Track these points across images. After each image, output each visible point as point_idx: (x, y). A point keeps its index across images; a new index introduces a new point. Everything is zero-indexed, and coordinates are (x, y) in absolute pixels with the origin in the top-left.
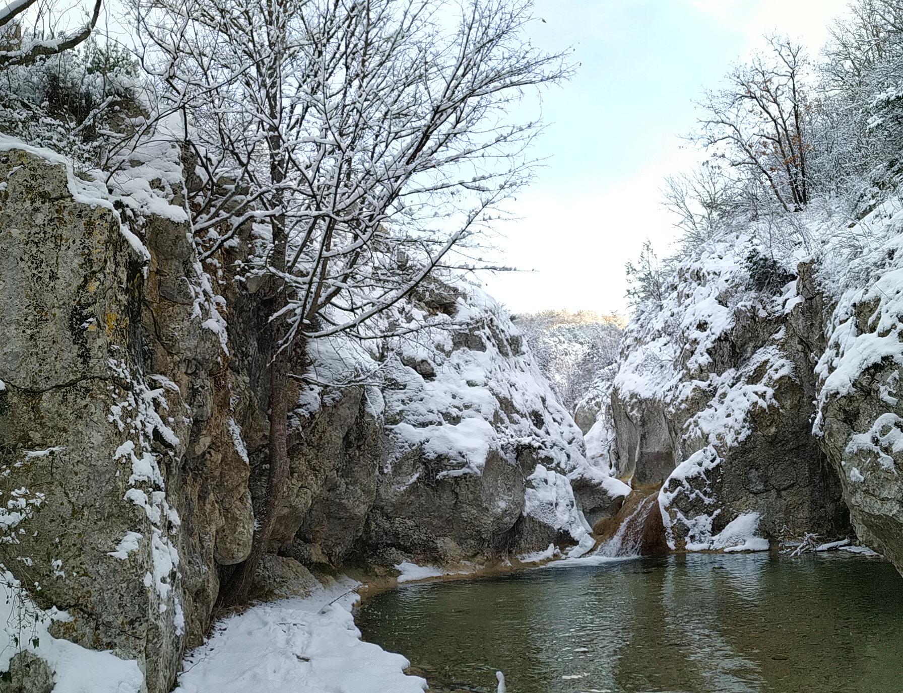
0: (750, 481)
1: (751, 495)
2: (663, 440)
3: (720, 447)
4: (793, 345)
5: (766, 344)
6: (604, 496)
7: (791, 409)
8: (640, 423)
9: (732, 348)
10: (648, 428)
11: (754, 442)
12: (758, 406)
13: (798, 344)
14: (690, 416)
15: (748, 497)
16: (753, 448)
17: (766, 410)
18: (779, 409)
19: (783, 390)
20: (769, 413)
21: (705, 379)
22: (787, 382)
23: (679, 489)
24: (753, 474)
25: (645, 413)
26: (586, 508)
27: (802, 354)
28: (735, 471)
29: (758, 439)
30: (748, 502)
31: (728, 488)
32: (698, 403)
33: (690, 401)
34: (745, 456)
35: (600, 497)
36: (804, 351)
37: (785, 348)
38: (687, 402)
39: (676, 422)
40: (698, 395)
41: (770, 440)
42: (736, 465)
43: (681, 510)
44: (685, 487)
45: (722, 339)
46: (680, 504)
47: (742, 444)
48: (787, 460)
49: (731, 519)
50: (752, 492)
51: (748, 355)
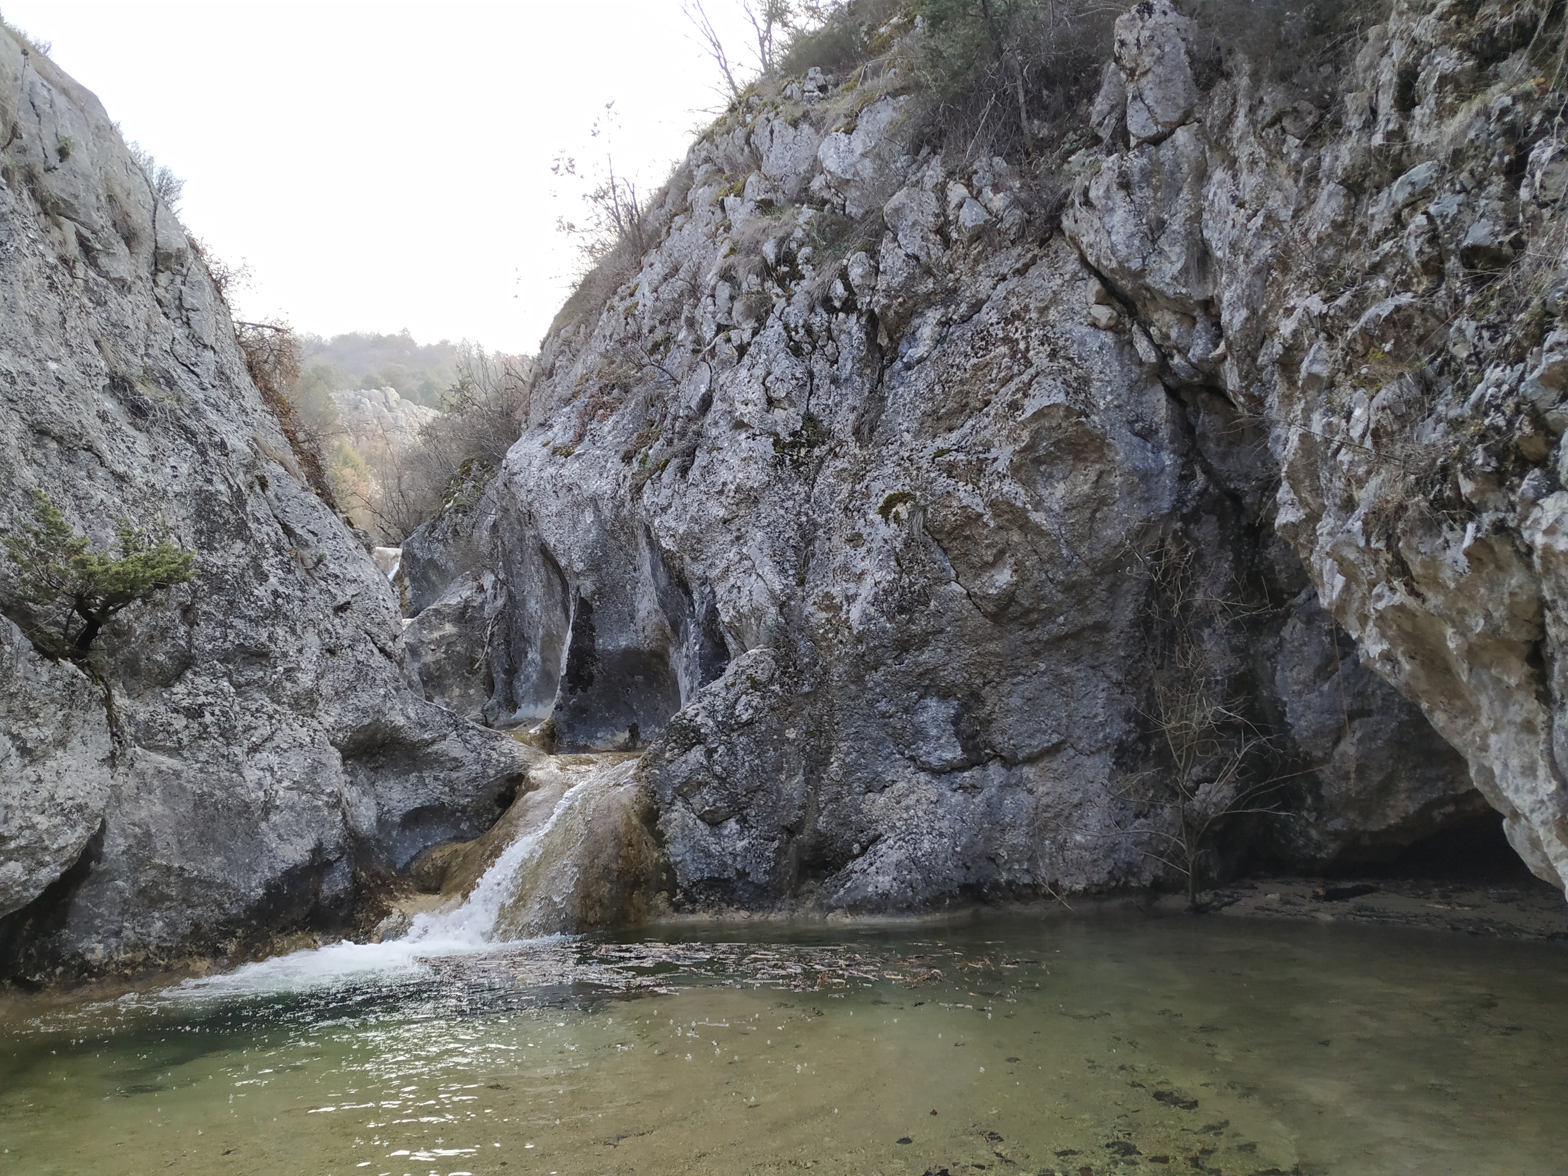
2: (642, 614)
3: (826, 632)
4: (1077, 308)
5: (984, 309)
6: (454, 775)
7: (1066, 510)
8: (579, 566)
9: (867, 334)
10: (601, 579)
11: (938, 614)
12: (955, 503)
13: (1097, 303)
14: (732, 541)
15: (914, 781)
16: (934, 633)
17: (981, 515)
18: (1027, 511)
19: (1042, 452)
20: (992, 524)
21: (779, 429)
22: (1059, 425)
23: (696, 755)
24: (932, 712)
25: (592, 536)
26: (389, 811)
27: (1108, 338)
28: (871, 704)
29: (951, 605)
30: (914, 797)
31: (848, 754)
32: (756, 501)
33: (732, 494)
34: (908, 659)
35: (442, 776)
36: (1115, 328)
37: (1051, 318)
38: (723, 499)
39: (687, 559)
40: (756, 476)
41: (991, 608)
42: (877, 684)
43: (699, 817)
44: (715, 750)
45: (837, 304)
46: (696, 801)
47: (900, 622)
48: (1043, 673)
49: (856, 845)
50: (924, 768)
51: (920, 351)
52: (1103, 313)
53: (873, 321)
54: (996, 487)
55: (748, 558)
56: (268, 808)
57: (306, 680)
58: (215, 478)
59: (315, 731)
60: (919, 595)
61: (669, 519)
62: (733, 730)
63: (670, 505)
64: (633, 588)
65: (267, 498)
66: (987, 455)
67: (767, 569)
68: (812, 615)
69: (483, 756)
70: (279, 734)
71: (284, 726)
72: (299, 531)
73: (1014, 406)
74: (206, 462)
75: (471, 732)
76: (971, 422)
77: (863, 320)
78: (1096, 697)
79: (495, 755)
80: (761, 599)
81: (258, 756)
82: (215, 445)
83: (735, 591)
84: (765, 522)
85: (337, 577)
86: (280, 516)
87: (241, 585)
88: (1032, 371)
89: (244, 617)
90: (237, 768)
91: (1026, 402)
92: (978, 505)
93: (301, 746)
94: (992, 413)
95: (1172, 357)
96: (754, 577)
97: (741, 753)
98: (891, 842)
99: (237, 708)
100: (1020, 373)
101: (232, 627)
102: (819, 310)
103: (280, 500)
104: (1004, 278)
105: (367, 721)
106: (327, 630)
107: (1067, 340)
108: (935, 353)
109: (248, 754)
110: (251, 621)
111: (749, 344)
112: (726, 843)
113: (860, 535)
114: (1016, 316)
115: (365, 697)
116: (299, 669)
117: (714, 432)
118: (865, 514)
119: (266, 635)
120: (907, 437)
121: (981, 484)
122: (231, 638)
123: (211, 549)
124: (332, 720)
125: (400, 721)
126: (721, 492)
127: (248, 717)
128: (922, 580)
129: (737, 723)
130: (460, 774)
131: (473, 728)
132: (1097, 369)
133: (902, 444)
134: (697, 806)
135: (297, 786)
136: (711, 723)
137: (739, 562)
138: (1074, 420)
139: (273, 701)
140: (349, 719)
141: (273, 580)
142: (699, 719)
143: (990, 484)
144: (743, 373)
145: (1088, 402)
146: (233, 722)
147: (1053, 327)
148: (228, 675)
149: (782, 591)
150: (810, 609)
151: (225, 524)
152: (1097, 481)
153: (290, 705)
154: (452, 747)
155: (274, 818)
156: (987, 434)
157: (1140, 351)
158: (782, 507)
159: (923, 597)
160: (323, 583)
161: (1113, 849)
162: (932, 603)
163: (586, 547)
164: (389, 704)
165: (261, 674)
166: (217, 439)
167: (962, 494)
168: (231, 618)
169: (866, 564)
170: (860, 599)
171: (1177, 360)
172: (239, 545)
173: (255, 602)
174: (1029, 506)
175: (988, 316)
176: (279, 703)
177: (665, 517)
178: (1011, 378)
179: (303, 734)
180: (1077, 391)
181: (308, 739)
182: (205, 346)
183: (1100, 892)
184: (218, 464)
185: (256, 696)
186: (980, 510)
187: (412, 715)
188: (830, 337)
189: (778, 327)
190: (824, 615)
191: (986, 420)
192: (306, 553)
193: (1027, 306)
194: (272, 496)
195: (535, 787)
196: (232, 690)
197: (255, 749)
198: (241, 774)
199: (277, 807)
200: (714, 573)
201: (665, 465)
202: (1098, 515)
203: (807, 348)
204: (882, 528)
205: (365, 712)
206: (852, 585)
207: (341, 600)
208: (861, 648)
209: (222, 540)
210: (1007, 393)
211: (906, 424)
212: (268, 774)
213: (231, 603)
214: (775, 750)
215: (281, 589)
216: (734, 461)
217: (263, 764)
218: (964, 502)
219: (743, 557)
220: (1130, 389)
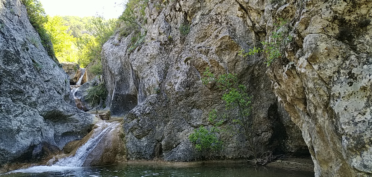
0: (191, 118)
1: (192, 128)
2: (131, 86)
3: (170, 91)
4: (234, 11)
5: (212, 12)
6: (76, 124)
7: (228, 62)
8: (117, 73)
9: (184, 17)
10: (122, 77)
11: (196, 88)
12: (202, 60)
13: (238, 10)
14: (149, 68)
15: (190, 129)
16: (195, 92)
17: (208, 63)
18: (219, 62)
19: (223, 48)
20: (210, 66)
21: (162, 40)
22: (227, 41)
23: (135, 121)
24: (194, 112)
25: (120, 66)
26: (58, 132)
27: (241, 19)
28: (180, 109)
29: (200, 86)
30: (189, 133)
31: (174, 122)
32: (155, 58)
33: (149, 56)
34: (189, 99)
35: (73, 124)
36: (243, 17)
37: (227, 14)
38: (147, 57)
39: (139, 72)
40: (155, 52)
41: (210, 87)
42: (181, 105)
43: (135, 137)
44: (140, 120)
45: (177, 9)
46: (135, 133)
47: (187, 89)
48: (223, 103)
49: (174, 145)
50: (193, 126)
51: (196, 22)
52: (240, 13)
53: (186, 14)
54: (211, 56)
55: (152, 72)
56: (19, 131)
57: (34, 99)
58: (10, 47)
59: (35, 112)
60: (192, 83)
61: (135, 62)
62: (145, 115)
63: (136, 59)
64: (129, 79)
65: (28, 53)
66: (210, 48)
67: (157, 76)
68: (166, 87)
69: (84, 120)
70: (25, 112)
71: (26, 110)
72: (36, 62)
73: (217, 36)
74: (8, 43)
75: (82, 113)
76: (207, 40)
77: (184, 13)
78: (236, 110)
79: (87, 119)
80: (155, 83)
81: (17, 118)
82: (12, 39)
83: (149, 80)
84: (157, 64)
85: (46, 73)
86: (32, 58)
87: (16, 74)
88: (222, 27)
89: (17, 83)
90: (10, 120)
91: (220, 35)
92: (207, 60)
93: (31, 116)
94: (212, 37)
95: (256, 24)
96: (153, 77)
97: (147, 121)
98: (183, 144)
99: (12, 105)
100: (219, 28)
101: (12, 85)
102: (173, 10)
103: (32, 54)
104: (217, 4)
105: (52, 110)
106: (41, 87)
107: (231, 20)
108: (200, 22)
109: (14, 117)
110: (18, 84)
111: (156, 19)
112: (142, 144)
113: (179, 68)
114: (219, 14)
115: (52, 104)
116: (32, 96)
117: (147, 41)
118: (180, 62)
119: (23, 87)
120: (192, 43)
121: (208, 55)
122: (12, 88)
123: (8, 65)
124: (41, 109)
125: (62, 110)
126: (147, 56)
127: (16, 108)
128: (193, 79)
129: (146, 113)
130: (78, 124)
131: (82, 112)
132: (238, 27)
133: (190, 45)
134: (135, 134)
135: (28, 126)
136: (139, 113)
137: (150, 73)
138: (231, 40)
139: (24, 104)
140: (46, 109)
141: (27, 74)
142: (136, 112)
143: (210, 55)
144: (154, 26)
145: (235, 36)
146: (10, 109)
147: (228, 16)
148: (11, 97)
149: (160, 81)
150: (166, 85)
151: (12, 59)
152: (236, 56)
153: (29, 105)
154: (76, 117)
155: (21, 134)
156: (210, 43)
157: (248, 23)
158: (161, 60)
159: (193, 83)
160: (42, 75)
161: (239, 148)
162: (195, 85)
163: (118, 69)
164: (59, 106)
165: (21, 97)
166: (12, 38)
167: (203, 58)
168: (12, 83)
169: (180, 75)
170: (178, 83)
171: (257, 25)
172: (16, 65)
173: (20, 79)
174: (219, 61)
175: (213, 13)
176: (25, 104)
177: (134, 62)
178: (217, 29)
179: (32, 113)
180: (232, 33)
181: (33, 114)
182: (15, 15)
183: (236, 159)
184: (12, 44)
185: (19, 102)
186: (207, 62)
187: (65, 109)
188: (175, 18)
189: (163, 15)
190: (169, 87)
191: (210, 39)
192: (38, 67)
193: (222, 11)
194: (30, 53)
195: (96, 128)
196: (11, 101)
197: (16, 116)
198: (11, 122)
199: (22, 131)
200: (144, 76)
201: (135, 49)
202: (236, 64)
203: (170, 20)
204: (184, 65)
205: (51, 108)
206: (176, 80)
207: (47, 79)
208: (178, 96)
209: (11, 63)
210: (215, 33)
211: (192, 40)
212: (19, 122)
213: (13, 79)
214: (155, 120)
215: (29, 76)
216: (151, 48)
217: (18, 120)
218: (204, 60)
219: (151, 72)
220: (246, 32)
